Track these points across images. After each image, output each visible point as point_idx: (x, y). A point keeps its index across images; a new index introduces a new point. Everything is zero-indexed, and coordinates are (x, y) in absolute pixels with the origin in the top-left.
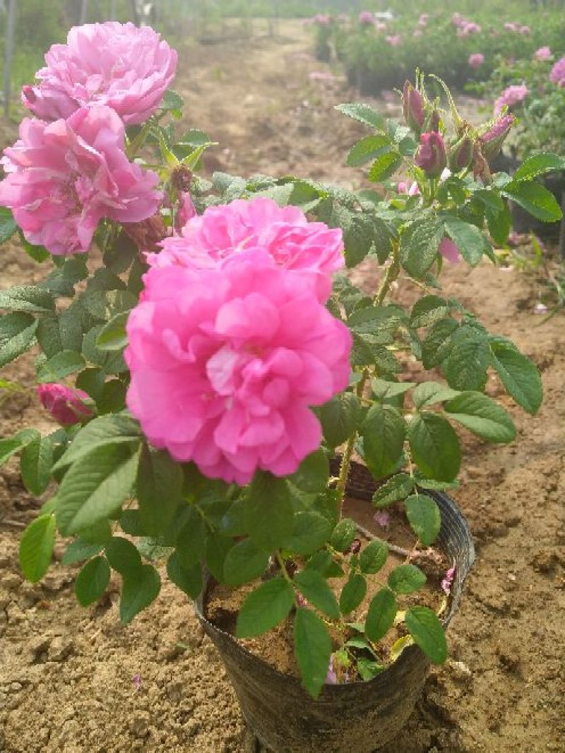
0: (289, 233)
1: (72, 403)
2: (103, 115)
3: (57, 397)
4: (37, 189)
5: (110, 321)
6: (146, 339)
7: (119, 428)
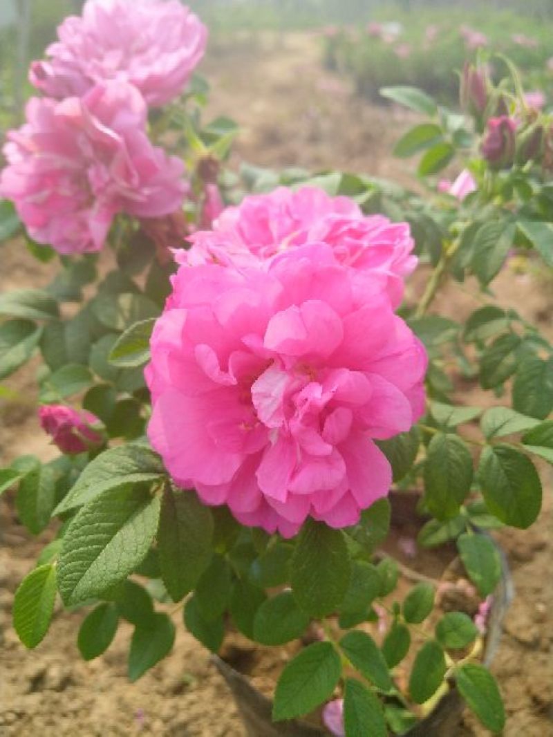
0: (345, 228)
1: (80, 428)
2: (122, 94)
3: (61, 421)
4: (44, 179)
5: (126, 332)
6: (174, 356)
7: (137, 463)
